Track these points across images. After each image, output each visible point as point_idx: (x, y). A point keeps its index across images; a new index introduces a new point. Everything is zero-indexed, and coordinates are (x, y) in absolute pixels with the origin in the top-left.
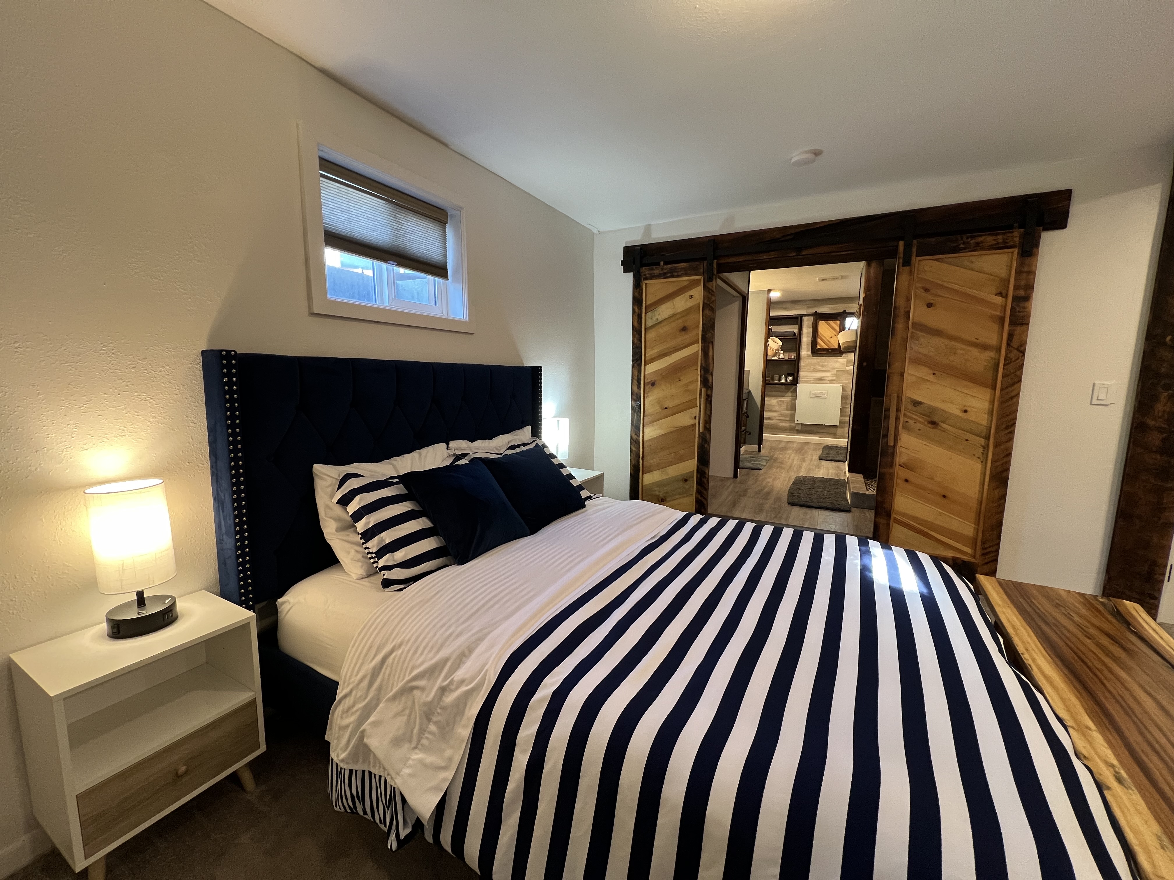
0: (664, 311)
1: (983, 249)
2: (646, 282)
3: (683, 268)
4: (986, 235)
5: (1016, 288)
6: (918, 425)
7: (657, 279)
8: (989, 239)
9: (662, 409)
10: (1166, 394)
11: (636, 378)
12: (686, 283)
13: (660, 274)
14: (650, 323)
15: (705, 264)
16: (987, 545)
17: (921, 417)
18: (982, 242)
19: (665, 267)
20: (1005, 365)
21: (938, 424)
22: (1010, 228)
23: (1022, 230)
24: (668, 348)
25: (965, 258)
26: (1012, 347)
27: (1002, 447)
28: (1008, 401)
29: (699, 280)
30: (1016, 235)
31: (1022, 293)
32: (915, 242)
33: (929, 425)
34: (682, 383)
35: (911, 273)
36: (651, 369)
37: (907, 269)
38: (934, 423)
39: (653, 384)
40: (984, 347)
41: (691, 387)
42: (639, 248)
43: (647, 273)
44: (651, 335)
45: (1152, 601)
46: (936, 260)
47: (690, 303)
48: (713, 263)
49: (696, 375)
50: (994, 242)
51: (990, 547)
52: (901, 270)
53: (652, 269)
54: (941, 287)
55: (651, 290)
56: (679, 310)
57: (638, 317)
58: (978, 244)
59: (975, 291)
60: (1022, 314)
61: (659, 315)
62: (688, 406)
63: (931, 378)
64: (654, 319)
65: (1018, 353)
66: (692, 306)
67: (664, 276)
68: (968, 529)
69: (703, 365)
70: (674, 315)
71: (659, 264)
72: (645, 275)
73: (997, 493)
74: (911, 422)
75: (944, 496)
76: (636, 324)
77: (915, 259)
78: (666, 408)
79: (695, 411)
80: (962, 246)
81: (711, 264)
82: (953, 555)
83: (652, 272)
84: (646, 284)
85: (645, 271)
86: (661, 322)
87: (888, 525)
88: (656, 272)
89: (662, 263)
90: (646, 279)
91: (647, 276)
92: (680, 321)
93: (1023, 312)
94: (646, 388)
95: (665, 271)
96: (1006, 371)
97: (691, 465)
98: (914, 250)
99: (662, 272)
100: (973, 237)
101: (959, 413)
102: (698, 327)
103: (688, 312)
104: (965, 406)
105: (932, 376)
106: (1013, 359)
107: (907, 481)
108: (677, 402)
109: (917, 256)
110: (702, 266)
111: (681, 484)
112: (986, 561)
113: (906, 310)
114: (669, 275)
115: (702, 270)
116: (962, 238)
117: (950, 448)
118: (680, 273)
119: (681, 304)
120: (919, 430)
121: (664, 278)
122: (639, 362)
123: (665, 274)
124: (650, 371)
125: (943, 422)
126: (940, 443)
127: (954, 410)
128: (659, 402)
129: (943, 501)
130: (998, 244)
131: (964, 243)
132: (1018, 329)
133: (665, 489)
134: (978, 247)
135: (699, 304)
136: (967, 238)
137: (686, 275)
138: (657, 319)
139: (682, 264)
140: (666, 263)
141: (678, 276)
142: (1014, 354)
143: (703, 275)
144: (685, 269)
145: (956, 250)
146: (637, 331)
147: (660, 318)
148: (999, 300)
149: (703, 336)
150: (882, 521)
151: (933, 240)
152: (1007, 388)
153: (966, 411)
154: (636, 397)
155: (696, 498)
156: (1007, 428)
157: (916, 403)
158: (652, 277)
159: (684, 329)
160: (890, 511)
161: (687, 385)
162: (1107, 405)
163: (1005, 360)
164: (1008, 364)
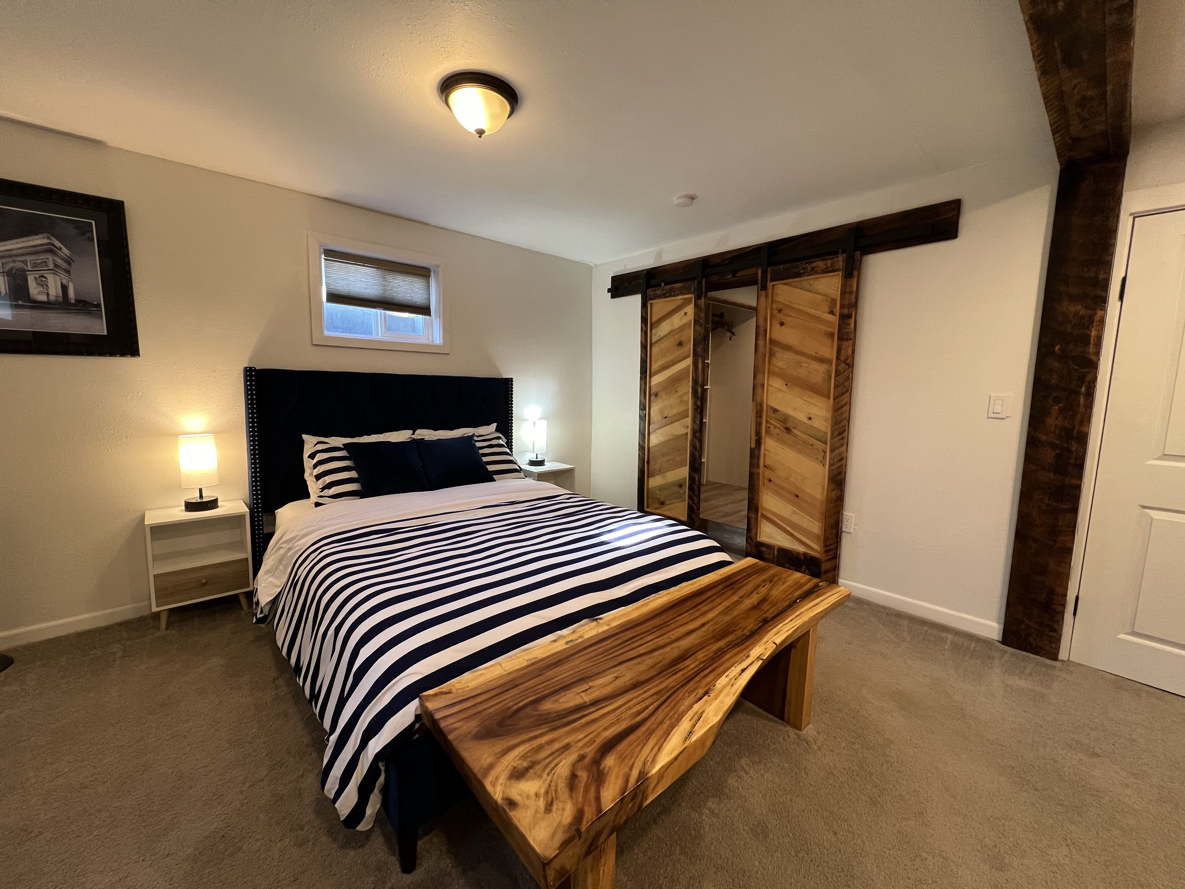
0: (665, 328)
1: (817, 273)
2: (651, 302)
3: (679, 288)
4: (818, 260)
5: (842, 306)
6: (777, 431)
7: (659, 299)
8: (820, 264)
9: (663, 418)
10: (1057, 407)
11: (643, 389)
12: (681, 302)
13: (661, 294)
14: (654, 339)
15: (696, 283)
16: (828, 544)
17: (778, 423)
18: (816, 267)
19: (665, 287)
20: (835, 376)
21: (791, 430)
22: (835, 253)
23: (845, 255)
24: (667, 362)
25: (805, 281)
26: (840, 360)
27: (837, 452)
28: (839, 409)
29: (691, 298)
30: (840, 261)
31: (846, 311)
32: (769, 269)
33: (785, 431)
34: (679, 394)
35: (767, 297)
36: (656, 380)
37: (764, 292)
38: (788, 429)
39: (656, 395)
40: (821, 360)
41: (685, 398)
42: (645, 272)
43: (651, 294)
44: (655, 350)
45: (1051, 634)
46: (785, 284)
47: (685, 320)
48: (702, 280)
49: (687, 387)
50: (824, 267)
51: (830, 545)
52: (760, 294)
53: (655, 290)
54: (789, 307)
55: (655, 309)
56: (676, 327)
57: (644, 333)
58: (813, 268)
59: (813, 311)
60: (847, 330)
61: (661, 331)
62: (683, 415)
63: (784, 388)
64: (658, 335)
65: (845, 366)
66: (686, 323)
67: (664, 296)
68: (815, 527)
69: (694, 378)
70: (671, 332)
71: (660, 285)
72: (650, 296)
73: (834, 494)
74: (772, 427)
75: (797, 496)
76: (643, 341)
77: (770, 284)
78: (666, 417)
79: (689, 421)
80: (802, 271)
81: (700, 283)
82: (804, 551)
83: (655, 293)
84: (651, 304)
85: (650, 292)
86: (662, 338)
87: (757, 519)
88: (659, 292)
89: (663, 284)
90: (651, 299)
91: (652, 296)
92: (677, 336)
93: (847, 328)
94: (652, 398)
95: (665, 291)
96: (836, 382)
97: (684, 472)
98: (769, 276)
99: (662, 293)
100: (810, 263)
101: (805, 420)
102: (690, 341)
103: (682, 328)
104: (809, 414)
105: (785, 387)
106: (842, 371)
107: (770, 480)
108: (674, 411)
109: (771, 281)
110: (693, 285)
111: (677, 489)
112: (828, 558)
113: (765, 328)
114: (668, 295)
115: (693, 289)
116: (802, 264)
117: (800, 452)
118: (676, 293)
119: (676, 321)
120: (778, 435)
121: (665, 298)
122: (645, 375)
123: (664, 294)
124: (654, 383)
125: (794, 428)
126: (792, 446)
127: (802, 417)
128: (661, 411)
129: (796, 500)
130: (827, 268)
131: (803, 269)
132: (845, 344)
133: (665, 493)
134: (814, 271)
135: (691, 321)
136: (805, 264)
137: (681, 293)
138: (660, 336)
139: (678, 284)
140: (667, 284)
141: (675, 296)
142: (842, 366)
143: (694, 294)
144: (680, 289)
145: (797, 275)
146: (644, 347)
147: (662, 334)
148: (830, 318)
149: (694, 350)
150: (753, 516)
151: (781, 267)
152: (837, 397)
153: (810, 419)
154: (642, 407)
155: (689, 504)
156: (839, 434)
157: (775, 411)
158: (656, 297)
159: (680, 344)
160: (758, 506)
161: (682, 396)
162: (1004, 419)
163: (836, 372)
164: (839, 375)
